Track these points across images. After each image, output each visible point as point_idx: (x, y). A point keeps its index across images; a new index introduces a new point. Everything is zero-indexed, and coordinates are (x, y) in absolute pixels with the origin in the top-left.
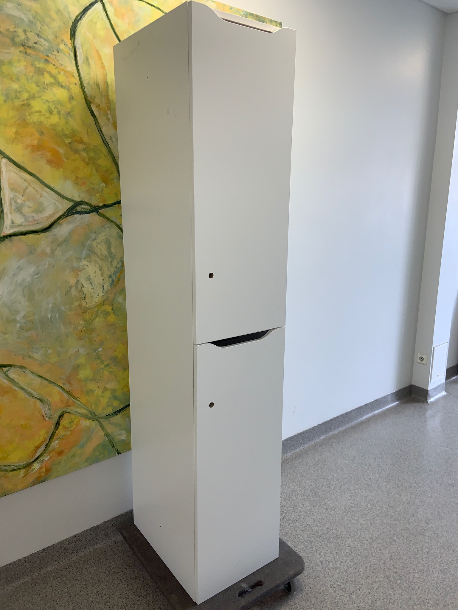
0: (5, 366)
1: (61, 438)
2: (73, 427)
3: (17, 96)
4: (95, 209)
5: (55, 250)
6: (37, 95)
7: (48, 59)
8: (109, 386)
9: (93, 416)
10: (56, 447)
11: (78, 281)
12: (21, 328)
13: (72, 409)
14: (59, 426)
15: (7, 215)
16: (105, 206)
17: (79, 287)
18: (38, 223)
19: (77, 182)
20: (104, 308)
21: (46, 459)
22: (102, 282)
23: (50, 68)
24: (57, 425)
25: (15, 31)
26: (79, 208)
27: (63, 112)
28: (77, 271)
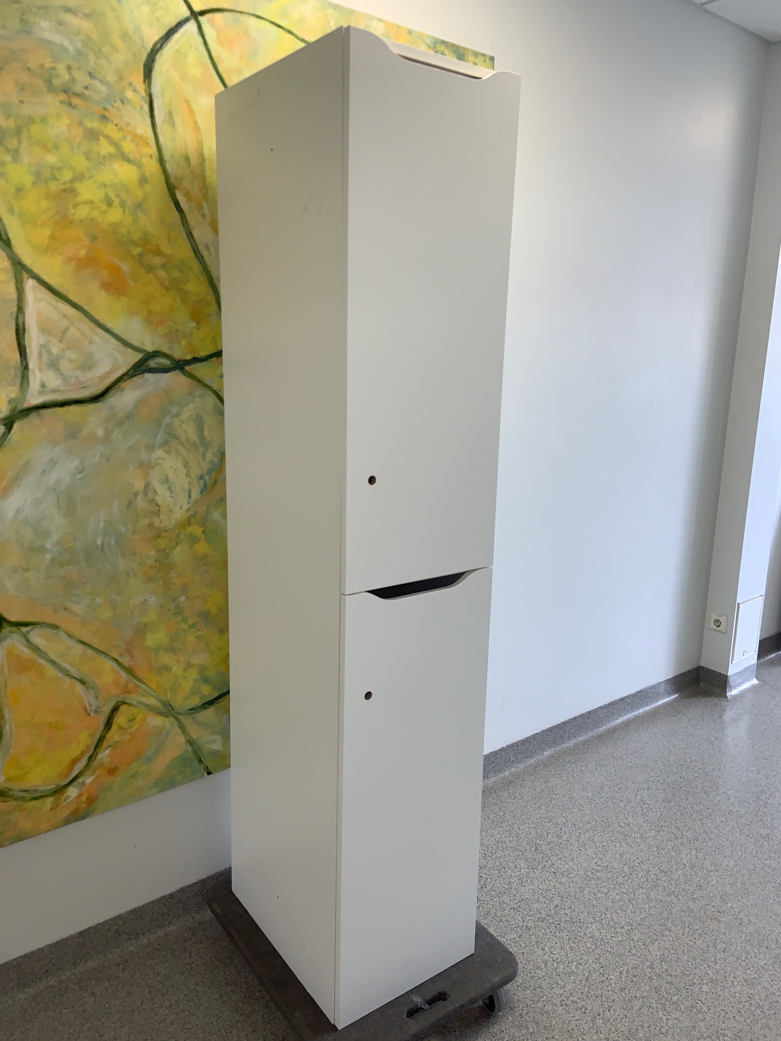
0: (26, 624)
1: (114, 746)
2: (135, 728)
3: (54, 175)
4: (179, 365)
5: (112, 431)
6: (87, 175)
7: (107, 114)
8: (195, 660)
9: (168, 710)
10: (106, 760)
11: (148, 484)
12: (52, 560)
13: (133, 698)
14: (111, 726)
15: (34, 373)
16: (195, 360)
17: (150, 495)
18: (84, 387)
19: (151, 319)
20: (189, 529)
21: (88, 781)
22: (187, 487)
23: (109, 129)
24: (109, 724)
25: (54, 68)
26: (152, 363)
27: (129, 203)
28: (146, 467)
